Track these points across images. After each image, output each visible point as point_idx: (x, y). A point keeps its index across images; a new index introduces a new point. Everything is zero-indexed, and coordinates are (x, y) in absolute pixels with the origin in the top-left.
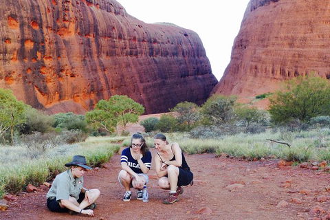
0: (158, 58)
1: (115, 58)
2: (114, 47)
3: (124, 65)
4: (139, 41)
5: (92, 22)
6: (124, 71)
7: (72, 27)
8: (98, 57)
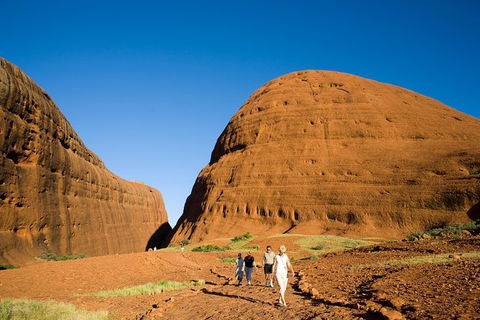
0: (126, 205)
1: (84, 199)
2: (86, 189)
3: (92, 206)
4: (111, 188)
5: (63, 160)
6: (92, 211)
7: (35, 157)
8: (64, 194)
